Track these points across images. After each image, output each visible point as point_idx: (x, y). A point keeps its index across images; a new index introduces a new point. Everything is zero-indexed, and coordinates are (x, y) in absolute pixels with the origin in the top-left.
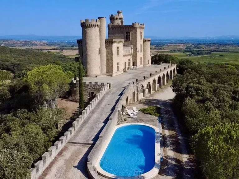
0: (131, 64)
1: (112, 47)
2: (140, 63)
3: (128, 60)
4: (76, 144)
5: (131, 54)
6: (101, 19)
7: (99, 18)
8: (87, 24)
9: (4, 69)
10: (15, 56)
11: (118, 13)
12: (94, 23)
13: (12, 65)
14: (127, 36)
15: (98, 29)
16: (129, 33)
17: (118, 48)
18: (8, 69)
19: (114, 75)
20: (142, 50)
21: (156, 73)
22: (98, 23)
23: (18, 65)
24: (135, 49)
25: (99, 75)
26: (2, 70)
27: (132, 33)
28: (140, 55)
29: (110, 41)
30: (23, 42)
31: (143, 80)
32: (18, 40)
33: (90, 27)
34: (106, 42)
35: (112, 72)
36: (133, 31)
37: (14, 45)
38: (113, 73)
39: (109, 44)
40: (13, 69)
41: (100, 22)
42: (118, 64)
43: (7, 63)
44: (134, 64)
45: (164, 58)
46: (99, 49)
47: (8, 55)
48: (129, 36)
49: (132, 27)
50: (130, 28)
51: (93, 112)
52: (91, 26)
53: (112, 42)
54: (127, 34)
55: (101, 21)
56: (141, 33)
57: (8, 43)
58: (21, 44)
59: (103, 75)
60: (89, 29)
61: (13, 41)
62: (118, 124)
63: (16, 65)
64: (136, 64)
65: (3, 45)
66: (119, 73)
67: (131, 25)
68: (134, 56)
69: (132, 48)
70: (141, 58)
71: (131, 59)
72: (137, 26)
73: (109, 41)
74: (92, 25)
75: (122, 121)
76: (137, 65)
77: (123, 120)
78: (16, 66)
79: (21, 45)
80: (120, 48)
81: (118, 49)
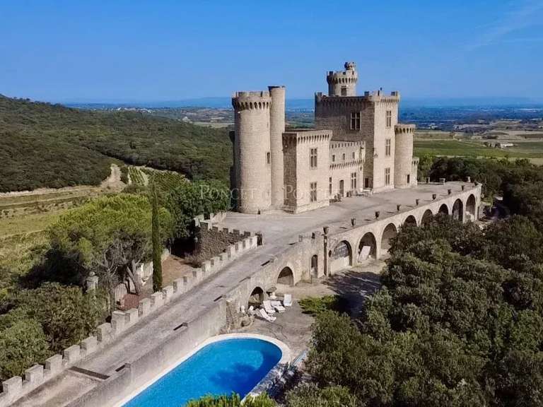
0: (361, 183)
1: (295, 150)
2: (383, 179)
3: (349, 176)
4: (81, 374)
5: (360, 162)
6: (274, 89)
7: (270, 88)
8: (241, 101)
9: (173, 169)
10: (199, 142)
11: (347, 67)
12: (255, 99)
13: (189, 161)
14: (353, 120)
15: (266, 111)
16: (358, 115)
17: (314, 151)
18: (181, 171)
19: (299, 210)
20: (393, 152)
21: (398, 209)
22: (267, 99)
23: (200, 162)
24: (371, 149)
25: (265, 210)
26: (170, 172)
27: (364, 115)
28: (382, 164)
29: (291, 138)
30: (225, 113)
31: (349, 227)
32: (216, 109)
33: (248, 109)
34: (283, 138)
35: (295, 205)
36: (366, 109)
37: (207, 118)
38: (298, 205)
39: (290, 143)
40: (190, 170)
41: (271, 95)
42: (314, 185)
43: (180, 156)
44: (368, 183)
45: (459, 169)
46: (268, 154)
47: (186, 141)
48: (358, 121)
49: (364, 102)
50: (361, 103)
51: (176, 301)
52: (249, 106)
53: (295, 138)
54: (354, 116)
55: (273, 94)
56: (389, 113)
57: (195, 114)
58: (220, 116)
59: (276, 209)
60: (246, 111)
61: (204, 110)
62: (222, 332)
63: (196, 163)
64: (372, 183)
65: (186, 117)
66: (314, 206)
67: (363, 97)
68: (369, 166)
69: (361, 148)
70: (388, 171)
71: (362, 172)
72: (375, 98)
73: (289, 138)
74: (251, 104)
75: (233, 327)
76: (374, 186)
77: (238, 325)
78: (196, 165)
79: (220, 118)
80: (318, 150)
81: (312, 153)
